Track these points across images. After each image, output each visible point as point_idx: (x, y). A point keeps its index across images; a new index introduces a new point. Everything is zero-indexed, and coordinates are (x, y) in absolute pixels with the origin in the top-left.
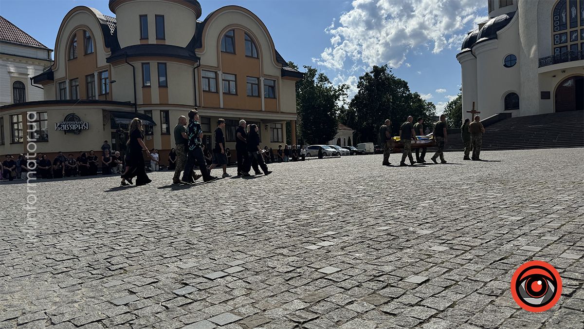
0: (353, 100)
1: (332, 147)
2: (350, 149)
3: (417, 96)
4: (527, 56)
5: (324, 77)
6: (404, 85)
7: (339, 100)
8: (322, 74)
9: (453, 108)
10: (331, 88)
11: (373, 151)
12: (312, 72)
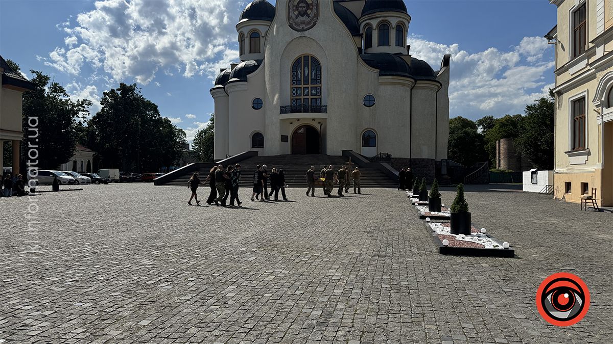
0: (94, 118)
1: (68, 174)
2: (91, 177)
3: (167, 121)
4: (271, 101)
5: (59, 87)
6: (155, 108)
7: (78, 116)
8: (56, 84)
9: (203, 137)
10: (67, 101)
11: (118, 178)
12: (43, 80)
